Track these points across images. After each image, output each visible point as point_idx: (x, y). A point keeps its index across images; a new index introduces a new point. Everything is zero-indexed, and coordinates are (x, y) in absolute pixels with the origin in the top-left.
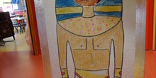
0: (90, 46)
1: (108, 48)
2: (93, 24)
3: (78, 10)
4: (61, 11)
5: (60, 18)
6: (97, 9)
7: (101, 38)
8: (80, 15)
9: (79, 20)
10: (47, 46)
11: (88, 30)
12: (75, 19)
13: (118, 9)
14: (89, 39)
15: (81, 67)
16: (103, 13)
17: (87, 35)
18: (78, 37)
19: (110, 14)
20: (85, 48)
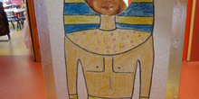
0: (109, 68)
1: (133, 71)
2: (114, 40)
3: (94, 20)
4: (71, 20)
5: (70, 29)
6: (120, 19)
7: (124, 58)
8: (97, 26)
9: (96, 33)
10: (51, 64)
11: (107, 47)
12: (89, 32)
13: (148, 21)
14: (107, 58)
15: (96, 94)
16: (128, 25)
17: (106, 53)
18: (94, 56)
19: (137, 27)
20: (102, 70)
